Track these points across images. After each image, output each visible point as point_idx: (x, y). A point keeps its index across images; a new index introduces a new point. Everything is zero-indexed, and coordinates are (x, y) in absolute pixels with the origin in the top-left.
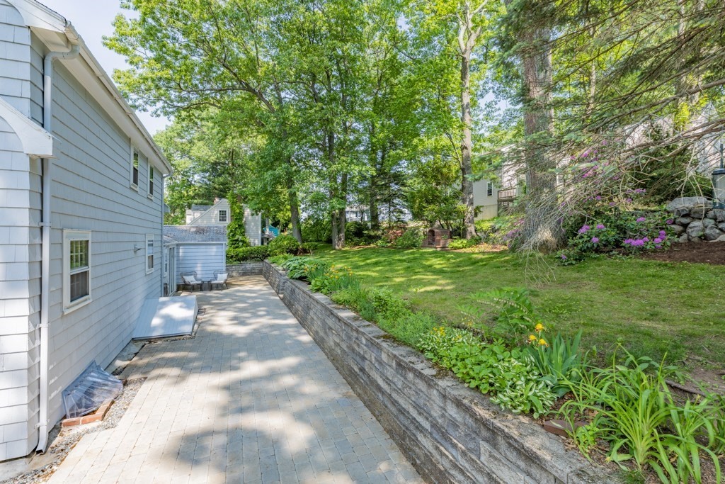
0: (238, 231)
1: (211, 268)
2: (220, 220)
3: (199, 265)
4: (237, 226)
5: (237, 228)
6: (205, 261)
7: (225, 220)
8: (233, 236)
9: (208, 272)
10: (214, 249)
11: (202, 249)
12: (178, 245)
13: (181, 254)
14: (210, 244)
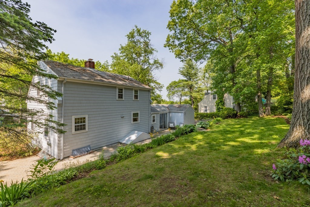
0: (220, 104)
1: (179, 122)
2: (213, 99)
3: (175, 120)
4: (219, 101)
5: (219, 102)
6: (177, 119)
7: (216, 99)
8: (218, 106)
9: (178, 123)
10: (180, 114)
11: (177, 114)
12: (170, 112)
13: (170, 115)
14: (179, 112)
